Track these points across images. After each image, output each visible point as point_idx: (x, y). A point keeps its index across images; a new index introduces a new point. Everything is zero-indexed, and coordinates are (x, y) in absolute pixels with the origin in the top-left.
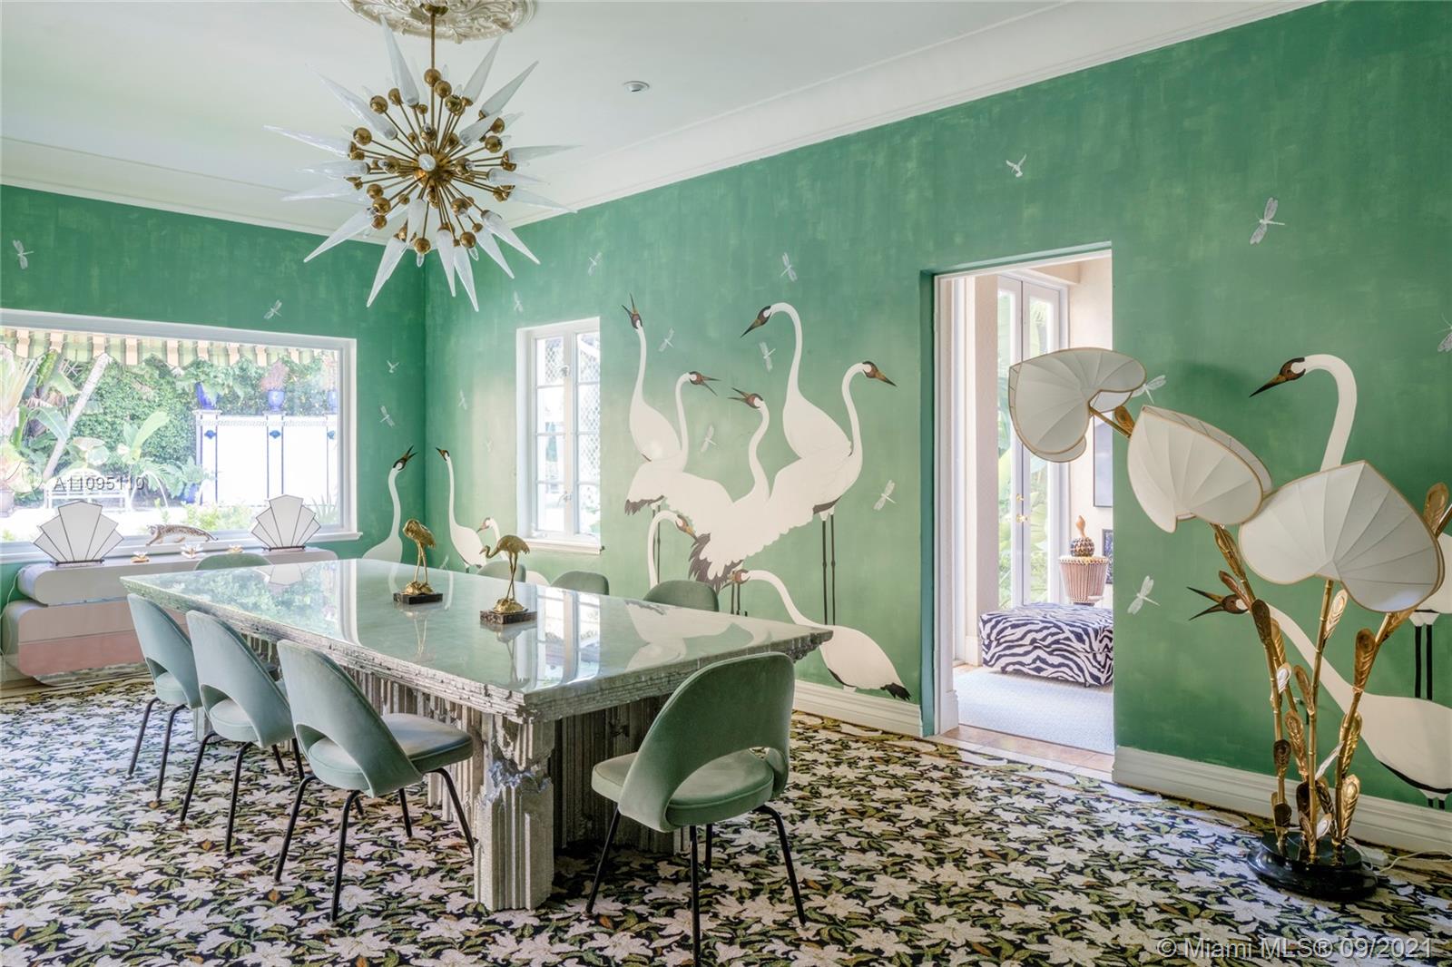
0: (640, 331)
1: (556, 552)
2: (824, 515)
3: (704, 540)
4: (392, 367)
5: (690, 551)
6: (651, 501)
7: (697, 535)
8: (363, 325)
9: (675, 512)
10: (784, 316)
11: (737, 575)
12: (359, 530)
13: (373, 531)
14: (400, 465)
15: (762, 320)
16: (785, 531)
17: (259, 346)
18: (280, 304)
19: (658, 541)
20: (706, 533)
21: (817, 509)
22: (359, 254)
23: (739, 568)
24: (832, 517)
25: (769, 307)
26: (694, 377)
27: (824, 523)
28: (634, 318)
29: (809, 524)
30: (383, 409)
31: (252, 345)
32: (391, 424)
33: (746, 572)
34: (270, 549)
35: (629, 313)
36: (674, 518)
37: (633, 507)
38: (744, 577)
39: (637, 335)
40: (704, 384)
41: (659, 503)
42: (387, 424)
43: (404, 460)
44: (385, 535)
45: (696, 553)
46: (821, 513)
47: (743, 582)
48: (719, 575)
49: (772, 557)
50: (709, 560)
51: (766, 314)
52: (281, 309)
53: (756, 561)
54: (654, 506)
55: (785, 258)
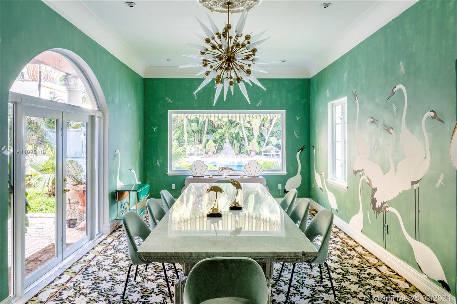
0: (357, 101)
1: (337, 187)
2: (415, 186)
3: (375, 190)
4: (298, 118)
5: (371, 194)
6: (360, 171)
7: (373, 187)
8: (288, 105)
9: (367, 177)
10: (400, 90)
11: (385, 209)
12: (286, 172)
13: (291, 172)
14: (300, 151)
15: (393, 93)
16: (401, 192)
17: (254, 114)
18: (261, 101)
19: (362, 188)
20: (376, 187)
21: (413, 183)
22: (286, 83)
23: (386, 205)
24: (418, 187)
25: (395, 87)
26: (372, 120)
27: (415, 190)
28: (355, 96)
29: (409, 189)
30: (295, 132)
31: (252, 115)
32: (297, 137)
33: (388, 207)
34: (248, 176)
35: (354, 94)
36: (366, 179)
37: (356, 172)
38: (387, 209)
39: (356, 103)
40: (375, 123)
41: (362, 172)
42: (296, 138)
43: (302, 149)
44: (295, 174)
45: (373, 195)
46: (414, 185)
47: (387, 212)
48: (380, 207)
49: (396, 202)
50: (376, 199)
51: (394, 90)
52: (261, 103)
53: (391, 203)
54: (361, 173)
55: (401, 63)
